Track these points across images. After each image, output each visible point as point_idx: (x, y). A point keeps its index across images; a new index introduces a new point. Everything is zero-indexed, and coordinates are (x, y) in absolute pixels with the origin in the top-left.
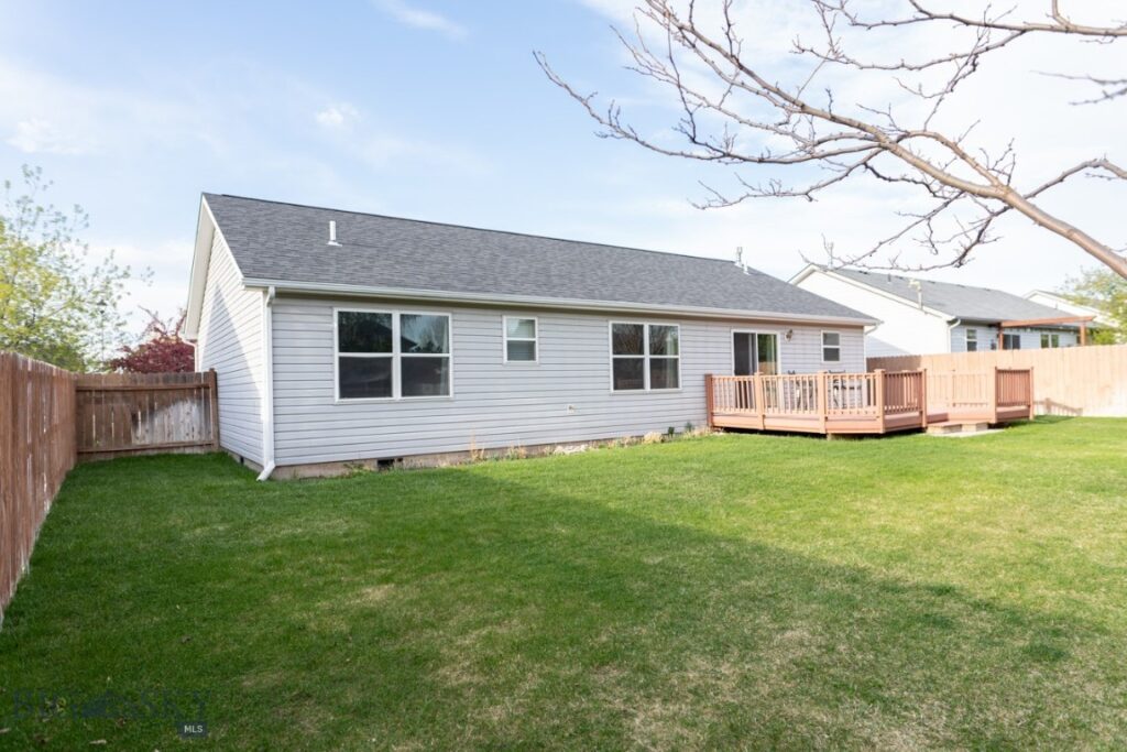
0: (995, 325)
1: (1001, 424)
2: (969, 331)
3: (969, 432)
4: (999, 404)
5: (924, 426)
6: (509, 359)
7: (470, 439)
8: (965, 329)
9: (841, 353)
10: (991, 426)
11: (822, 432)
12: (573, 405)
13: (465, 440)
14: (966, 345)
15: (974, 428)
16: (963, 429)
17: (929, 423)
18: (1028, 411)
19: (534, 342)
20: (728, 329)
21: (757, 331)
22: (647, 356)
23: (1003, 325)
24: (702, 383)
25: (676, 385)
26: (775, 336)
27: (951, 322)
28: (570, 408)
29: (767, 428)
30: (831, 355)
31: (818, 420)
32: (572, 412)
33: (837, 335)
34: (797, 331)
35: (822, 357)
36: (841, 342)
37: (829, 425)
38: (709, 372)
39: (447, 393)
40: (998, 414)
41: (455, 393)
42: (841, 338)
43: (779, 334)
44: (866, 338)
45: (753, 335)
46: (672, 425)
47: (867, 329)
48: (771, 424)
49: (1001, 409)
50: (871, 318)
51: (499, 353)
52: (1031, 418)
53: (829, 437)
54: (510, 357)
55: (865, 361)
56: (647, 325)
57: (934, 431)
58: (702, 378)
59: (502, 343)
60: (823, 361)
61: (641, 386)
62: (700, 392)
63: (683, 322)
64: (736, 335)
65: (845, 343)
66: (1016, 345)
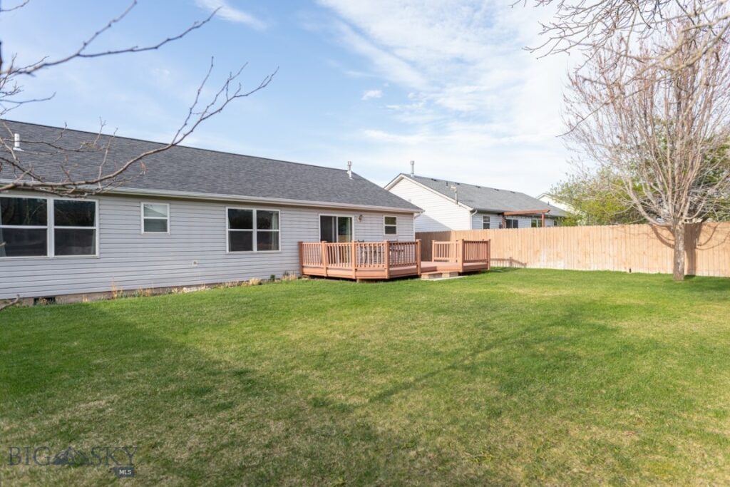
0: (501, 214)
1: (467, 272)
2: (484, 217)
3: (446, 277)
4: (464, 261)
5: (419, 274)
6: (145, 231)
7: (112, 284)
8: (482, 216)
9: (397, 229)
10: (460, 274)
11: (354, 278)
12: (197, 261)
13: (110, 284)
14: (482, 225)
15: (448, 275)
16: (443, 276)
17: (422, 272)
18: (487, 265)
19: (166, 220)
20: (316, 214)
21: (338, 215)
22: (255, 230)
23: (505, 214)
24: (297, 247)
25: (278, 249)
26: (351, 218)
27: (472, 212)
28: (195, 263)
29: (329, 275)
30: (390, 230)
31: (351, 270)
32: (196, 265)
33: (395, 218)
34: (365, 215)
35: (384, 231)
36: (397, 223)
37: (358, 274)
38: (301, 240)
39: (94, 253)
40: (464, 267)
41: (101, 253)
42: (397, 220)
43: (354, 217)
44: (415, 221)
45: (335, 217)
46: (273, 274)
47: (415, 215)
48: (332, 273)
49: (465, 264)
50: (418, 208)
51: (137, 227)
52: (489, 269)
53: (358, 281)
54: (146, 230)
55: (414, 235)
56: (255, 210)
57: (425, 277)
58: (296, 244)
59: (140, 220)
60: (384, 234)
61: (250, 248)
62: (295, 253)
63: (284, 208)
64: (321, 217)
65: (401, 224)
66: (516, 225)
